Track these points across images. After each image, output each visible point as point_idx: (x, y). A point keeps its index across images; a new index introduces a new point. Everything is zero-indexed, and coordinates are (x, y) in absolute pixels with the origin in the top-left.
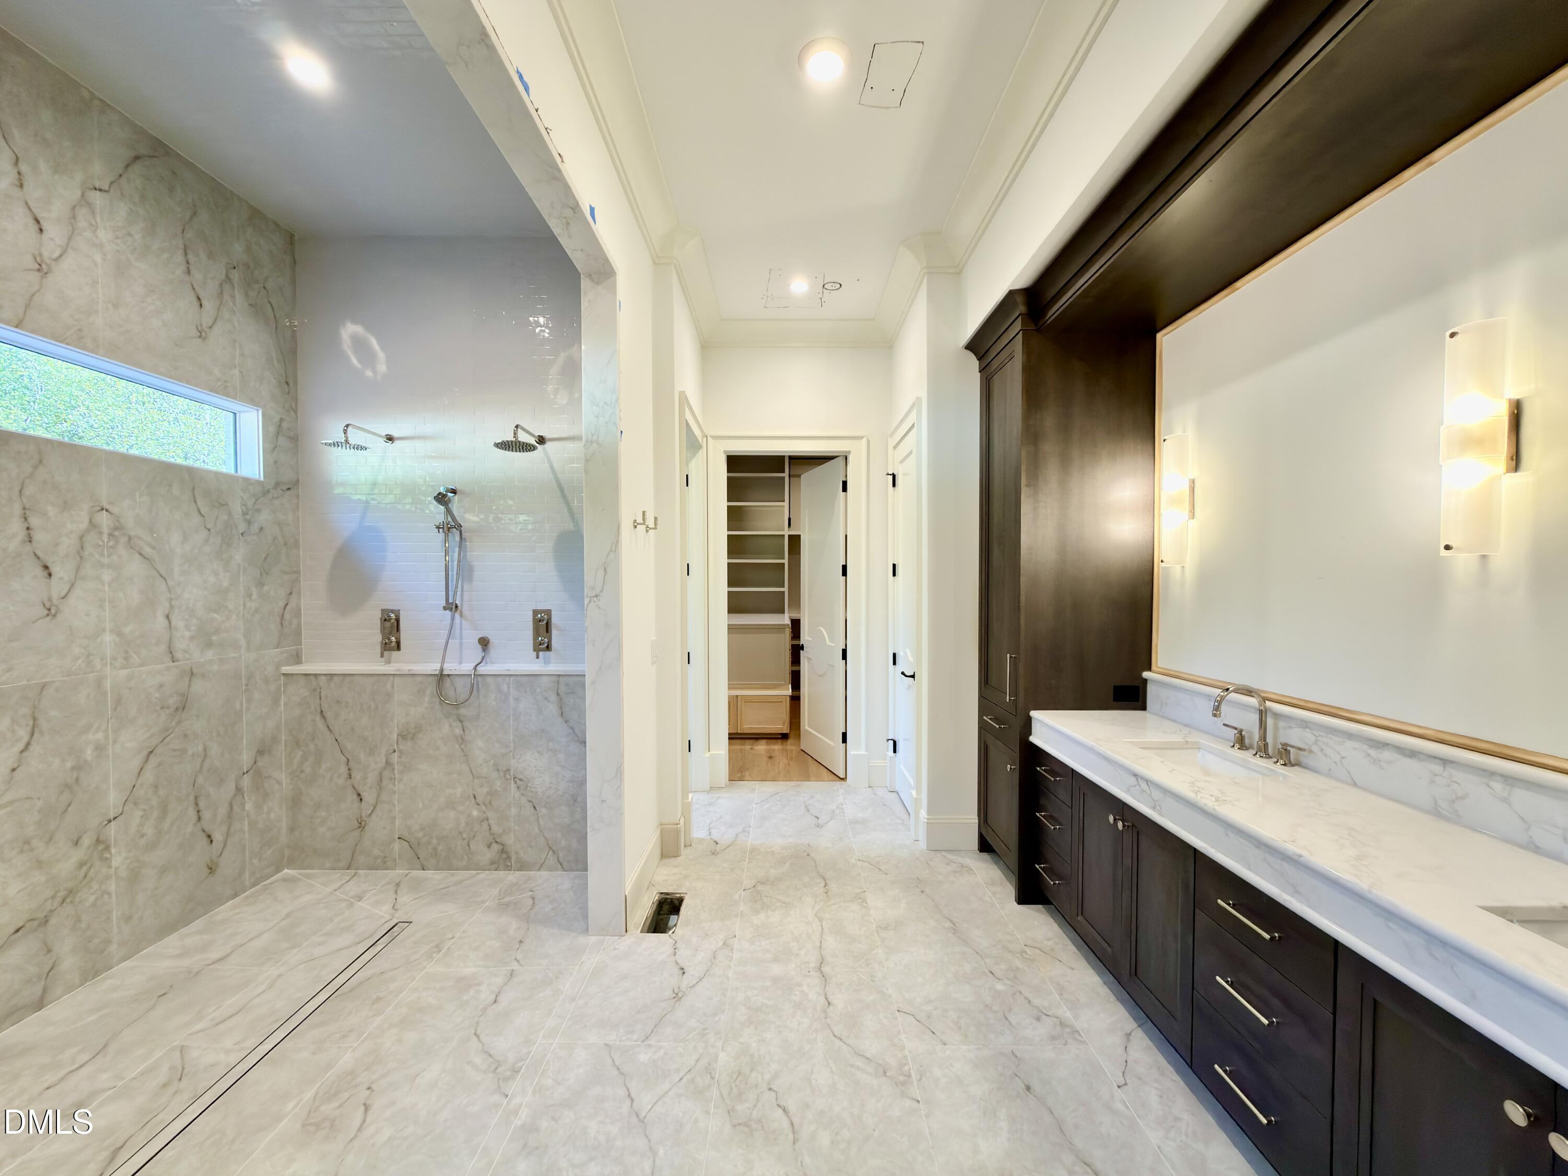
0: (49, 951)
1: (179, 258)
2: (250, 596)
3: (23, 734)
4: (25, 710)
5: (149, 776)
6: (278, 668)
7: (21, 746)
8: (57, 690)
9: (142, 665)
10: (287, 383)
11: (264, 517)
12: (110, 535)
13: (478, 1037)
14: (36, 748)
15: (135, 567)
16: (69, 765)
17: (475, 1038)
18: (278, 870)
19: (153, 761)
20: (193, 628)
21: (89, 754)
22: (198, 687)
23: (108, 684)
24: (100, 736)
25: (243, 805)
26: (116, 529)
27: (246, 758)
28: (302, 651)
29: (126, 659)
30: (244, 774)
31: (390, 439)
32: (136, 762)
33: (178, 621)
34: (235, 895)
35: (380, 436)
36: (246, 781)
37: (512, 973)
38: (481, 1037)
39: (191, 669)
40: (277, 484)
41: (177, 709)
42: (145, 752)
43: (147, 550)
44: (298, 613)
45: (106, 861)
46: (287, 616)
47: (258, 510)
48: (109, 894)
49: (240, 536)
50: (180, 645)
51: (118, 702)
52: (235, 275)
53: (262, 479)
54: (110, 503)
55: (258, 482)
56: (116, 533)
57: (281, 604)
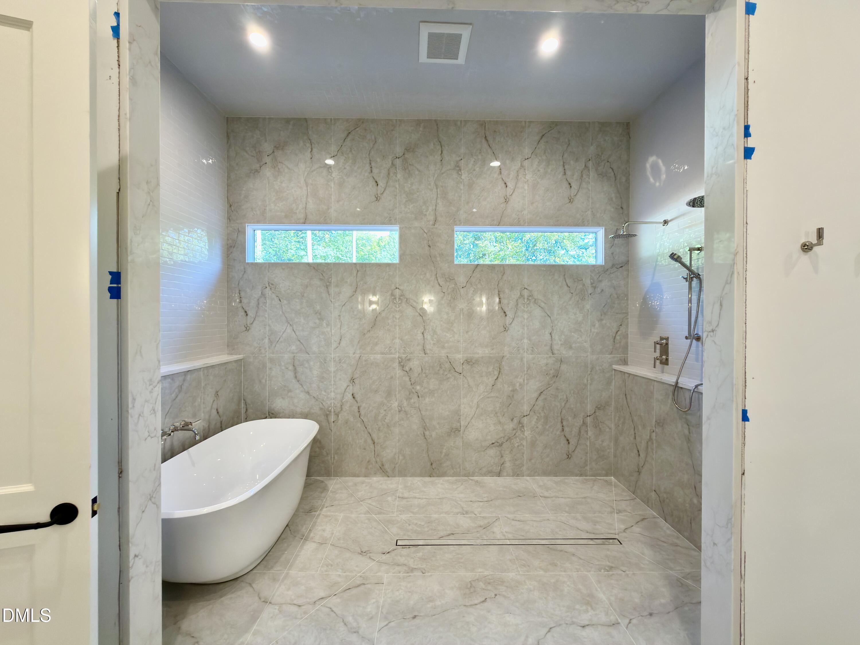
0: (502, 457)
1: (561, 169)
2: (594, 326)
3: (496, 373)
4: (498, 365)
5: (540, 403)
6: (611, 365)
7: (495, 378)
8: (507, 359)
9: (539, 354)
10: (622, 208)
11: (605, 284)
12: (528, 299)
13: (549, 631)
14: (500, 380)
15: (537, 312)
16: (510, 389)
17: (547, 630)
18: (607, 475)
19: (542, 397)
20: (562, 340)
21: (517, 387)
22: (564, 367)
23: (525, 360)
24: (522, 380)
25: (587, 432)
26: (530, 296)
27: (590, 408)
28: (628, 358)
29: (532, 351)
30: (588, 416)
31: (666, 222)
32: (536, 395)
33: (556, 337)
34: (581, 475)
35: (660, 223)
36: (589, 420)
37: (615, 624)
38: (549, 633)
39: (561, 359)
40: (613, 266)
41: (554, 376)
42: (539, 392)
43: (543, 305)
44: (626, 336)
45: (523, 432)
46: (618, 338)
47: (601, 281)
48: (524, 446)
49: (589, 295)
50: (555, 347)
51: (529, 368)
52: (590, 164)
53: (604, 264)
54: (528, 286)
55: (601, 266)
56: (530, 298)
57: (614, 330)
